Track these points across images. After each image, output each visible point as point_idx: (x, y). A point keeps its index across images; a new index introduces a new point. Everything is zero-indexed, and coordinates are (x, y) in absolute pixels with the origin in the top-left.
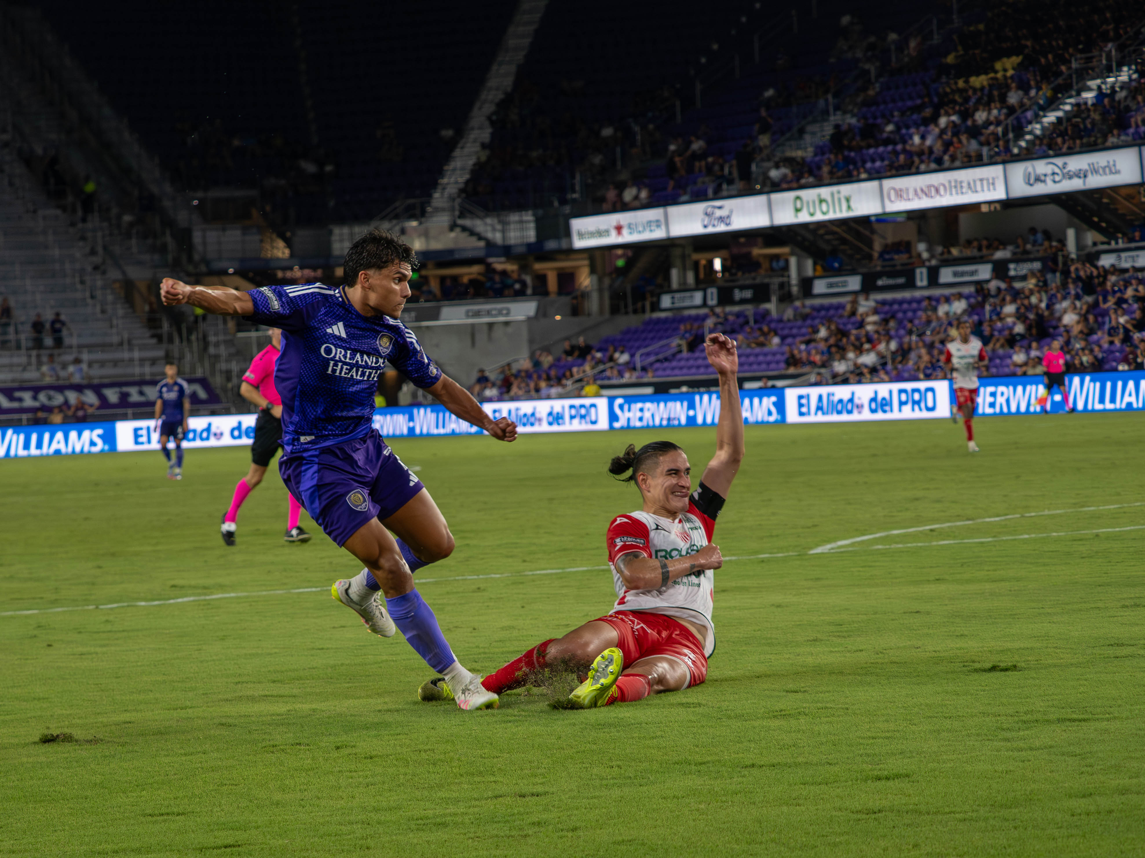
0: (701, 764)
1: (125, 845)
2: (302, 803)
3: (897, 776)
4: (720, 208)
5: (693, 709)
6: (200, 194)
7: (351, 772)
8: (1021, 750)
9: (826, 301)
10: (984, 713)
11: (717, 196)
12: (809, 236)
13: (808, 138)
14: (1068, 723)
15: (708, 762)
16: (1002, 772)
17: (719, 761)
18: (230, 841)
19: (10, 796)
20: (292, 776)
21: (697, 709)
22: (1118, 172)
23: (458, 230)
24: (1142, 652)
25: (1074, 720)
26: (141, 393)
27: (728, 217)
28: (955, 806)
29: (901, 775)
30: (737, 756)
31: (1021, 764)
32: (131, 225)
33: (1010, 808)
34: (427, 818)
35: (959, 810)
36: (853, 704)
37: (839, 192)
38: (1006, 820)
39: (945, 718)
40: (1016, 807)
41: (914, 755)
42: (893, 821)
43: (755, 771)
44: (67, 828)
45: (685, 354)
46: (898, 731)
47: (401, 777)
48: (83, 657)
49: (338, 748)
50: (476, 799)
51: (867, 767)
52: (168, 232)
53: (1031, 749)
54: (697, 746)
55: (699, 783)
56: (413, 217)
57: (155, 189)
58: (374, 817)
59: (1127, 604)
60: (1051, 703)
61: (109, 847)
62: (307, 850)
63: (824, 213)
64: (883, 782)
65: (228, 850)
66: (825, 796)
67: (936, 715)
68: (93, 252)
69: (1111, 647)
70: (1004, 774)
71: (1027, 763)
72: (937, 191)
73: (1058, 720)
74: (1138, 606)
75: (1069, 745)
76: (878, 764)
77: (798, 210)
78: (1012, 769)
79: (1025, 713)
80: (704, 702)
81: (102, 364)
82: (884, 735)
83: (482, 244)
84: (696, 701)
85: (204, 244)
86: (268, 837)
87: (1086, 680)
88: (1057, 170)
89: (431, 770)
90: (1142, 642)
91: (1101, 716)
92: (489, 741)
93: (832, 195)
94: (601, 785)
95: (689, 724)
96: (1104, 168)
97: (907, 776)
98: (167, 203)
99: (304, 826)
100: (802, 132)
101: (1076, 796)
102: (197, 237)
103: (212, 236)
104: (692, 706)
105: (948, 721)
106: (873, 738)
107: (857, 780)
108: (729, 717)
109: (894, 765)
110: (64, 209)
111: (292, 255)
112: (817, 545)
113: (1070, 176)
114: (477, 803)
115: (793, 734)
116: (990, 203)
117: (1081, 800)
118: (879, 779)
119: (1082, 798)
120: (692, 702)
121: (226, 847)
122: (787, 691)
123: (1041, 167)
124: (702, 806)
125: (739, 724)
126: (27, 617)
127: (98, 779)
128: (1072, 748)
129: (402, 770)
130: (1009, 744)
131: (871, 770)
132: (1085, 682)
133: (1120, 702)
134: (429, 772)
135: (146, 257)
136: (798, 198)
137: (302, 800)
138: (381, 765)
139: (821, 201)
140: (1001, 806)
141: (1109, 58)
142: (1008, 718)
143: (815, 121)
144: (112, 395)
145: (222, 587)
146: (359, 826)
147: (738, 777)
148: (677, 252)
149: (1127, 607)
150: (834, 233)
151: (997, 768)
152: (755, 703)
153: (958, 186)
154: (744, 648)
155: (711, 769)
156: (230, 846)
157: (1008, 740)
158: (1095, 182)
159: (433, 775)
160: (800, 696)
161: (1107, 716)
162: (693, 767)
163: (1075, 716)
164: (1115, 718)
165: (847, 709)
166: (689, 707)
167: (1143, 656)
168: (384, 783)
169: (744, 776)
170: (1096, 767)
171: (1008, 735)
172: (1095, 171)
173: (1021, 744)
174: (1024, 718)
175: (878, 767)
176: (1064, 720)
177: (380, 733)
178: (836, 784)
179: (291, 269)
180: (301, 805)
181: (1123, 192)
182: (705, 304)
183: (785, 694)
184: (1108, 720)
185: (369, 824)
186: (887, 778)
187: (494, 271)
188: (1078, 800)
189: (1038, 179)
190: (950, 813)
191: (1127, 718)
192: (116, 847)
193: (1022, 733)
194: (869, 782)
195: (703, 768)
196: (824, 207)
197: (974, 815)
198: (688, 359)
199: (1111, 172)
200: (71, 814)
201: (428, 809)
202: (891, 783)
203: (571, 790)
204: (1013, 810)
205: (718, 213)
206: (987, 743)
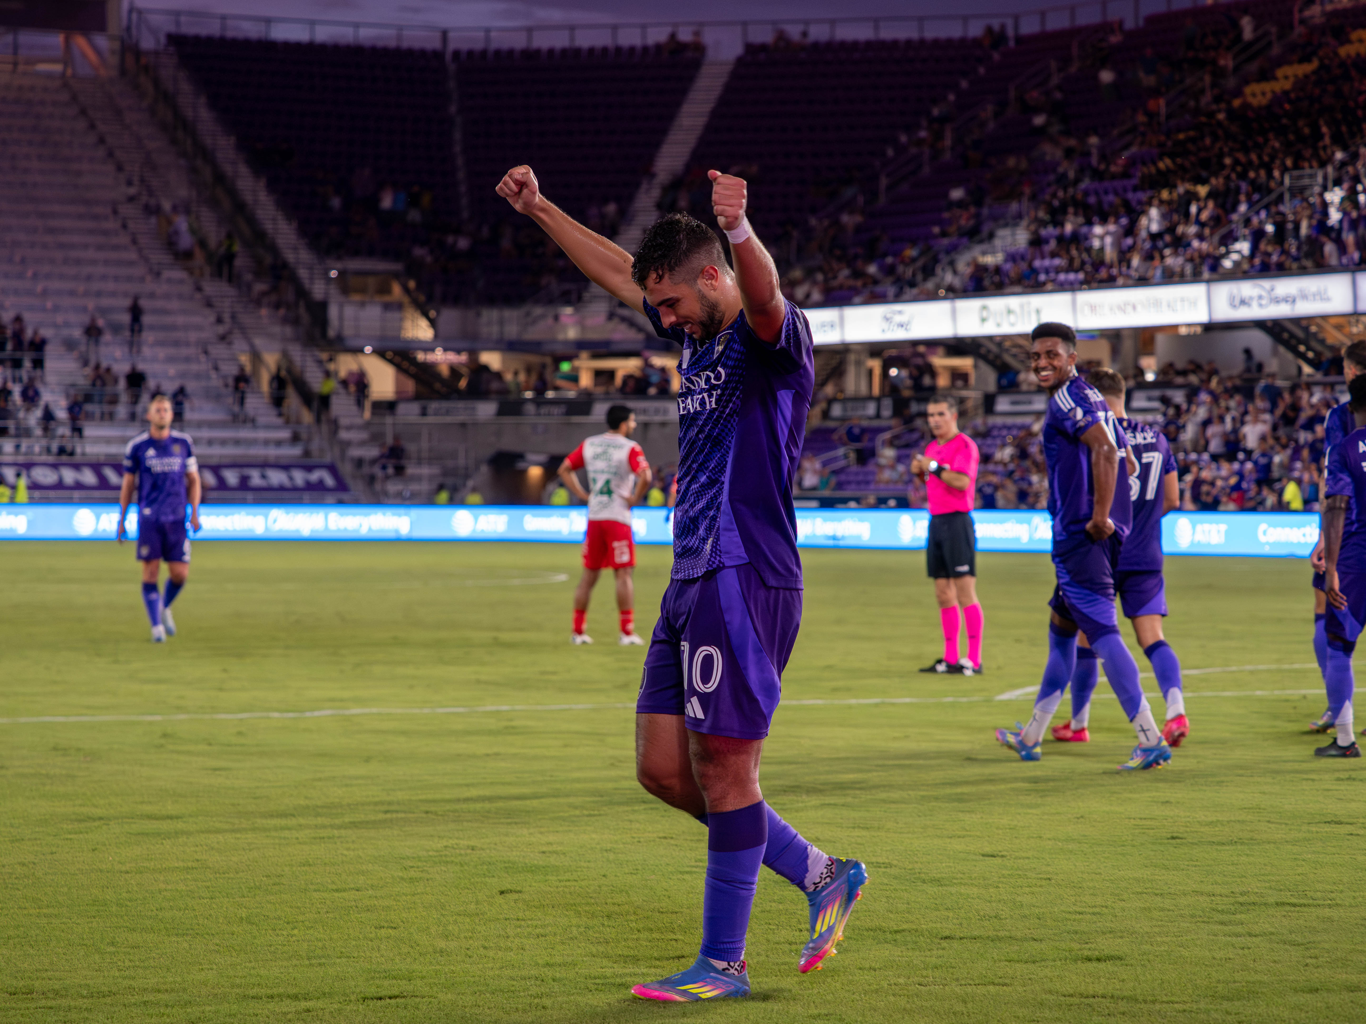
0: (896, 932)
1: (281, 990)
2: (468, 952)
3: (1110, 958)
4: (900, 312)
5: (884, 870)
6: (339, 265)
7: (518, 920)
8: (1238, 935)
9: (1010, 421)
10: (1197, 892)
11: (898, 298)
12: (994, 348)
13: (998, 242)
14: (1288, 908)
15: (903, 931)
16: (1221, 959)
17: (916, 931)
18: (395, 992)
19: (149, 927)
20: (456, 922)
21: (888, 870)
22: (1328, 299)
23: (616, 320)
24: (1362, 832)
25: (1294, 905)
26: (264, 477)
27: (908, 323)
28: (1173, 995)
29: (1113, 956)
30: (934, 925)
31: (1241, 952)
32: (264, 294)
33: (1232, 1000)
34: (605, 977)
35: (1177, 999)
36: (1057, 874)
37: (1029, 303)
38: (1228, 1013)
39: (1157, 895)
40: (1239, 1000)
41: (1125, 934)
42: (1108, 1008)
43: (955, 944)
44: (215, 967)
45: (854, 468)
46: (1106, 907)
47: (574, 929)
48: (217, 772)
49: (502, 893)
50: (656, 959)
51: (1076, 946)
52: (302, 303)
53: (1250, 935)
54: (891, 912)
55: (896, 954)
56: (568, 303)
57: (290, 257)
58: (549, 973)
59: (1342, 776)
60: (1267, 885)
61: (263, 992)
62: (479, 1006)
63: (1012, 325)
64: (1095, 964)
65: (393, 1001)
66: (1032, 976)
67: (1145, 891)
68: (219, 321)
69: (1328, 824)
70: (1223, 962)
71: (1246, 951)
72: (1134, 308)
73: (1277, 904)
74: (1354, 779)
75: (1291, 933)
76: (1087, 943)
77: (983, 320)
78: (1231, 957)
79: (1241, 894)
80: (895, 862)
81: (223, 442)
82: (1091, 910)
83: (641, 336)
84: (887, 861)
85: (341, 318)
86: (435, 989)
87: (1304, 860)
88: (1264, 294)
89: (606, 923)
90: (1361, 820)
91: (1321, 902)
92: (667, 893)
93: (1022, 306)
94: (791, 951)
95: (881, 887)
96: (1314, 295)
97: (1120, 958)
98: (303, 273)
99: (472, 980)
100: (991, 236)
101: (1303, 991)
102: (333, 312)
103: (349, 311)
104: (882, 865)
105: (1159, 899)
106: (1080, 913)
107: (1066, 960)
108: (924, 882)
109: (1105, 945)
110: (190, 271)
111: (436, 336)
112: (1002, 691)
113: (1277, 301)
114: (658, 963)
115: (994, 904)
116: (1189, 325)
117: (1308, 995)
118: (1089, 959)
119: (1308, 993)
120: (882, 861)
121: (390, 998)
122: (983, 855)
123: (1247, 288)
124: (901, 981)
125: (935, 889)
126: (151, 723)
127: (244, 913)
128: (1293, 936)
129: (574, 922)
130: (1226, 928)
131: (1081, 950)
132: (1303, 863)
133: (1341, 887)
134: (603, 925)
135: (277, 329)
136: (984, 308)
137: (468, 949)
138: (551, 915)
139: (1010, 312)
140: (1223, 998)
141: (1325, 178)
142: (1224, 899)
143: (1006, 225)
144: (232, 477)
145: (358, 701)
146: (532, 983)
147: (937, 949)
148: (852, 357)
149: (1342, 780)
150: (1020, 347)
151: (1216, 955)
152: (950, 867)
153: (1157, 304)
154: (934, 804)
155: (909, 939)
156: (396, 997)
157: (1222, 923)
158: (1304, 309)
159: (608, 929)
160: (998, 861)
161: (1330, 902)
162: (889, 936)
163: (1294, 900)
164: (1337, 905)
165: (1049, 879)
166: (880, 867)
167: (1363, 836)
168: (555, 934)
169: (944, 949)
170: (1321, 959)
171: (1225, 918)
172: (1304, 297)
173: (1239, 929)
174: (1241, 899)
175: (1088, 946)
176: (1283, 904)
177: (547, 877)
178: (1043, 963)
179: (433, 350)
180: (467, 954)
181: (1333, 321)
182: (878, 416)
183: (981, 857)
184: (1330, 906)
185: (543, 981)
186: (1099, 960)
187: (651, 366)
188: (1305, 995)
189: (1243, 302)
190: (1167, 1003)
191: (1351, 906)
192: (269, 992)
193: (1238, 916)
194: (1079, 962)
195: (898, 937)
196: (1012, 318)
197: (1195, 1007)
198: (857, 474)
199: (1322, 299)
200: (218, 952)
201: (605, 967)
202: (1102, 965)
203: (758, 954)
204: (1236, 1003)
205: (898, 319)
206: (1202, 925)
